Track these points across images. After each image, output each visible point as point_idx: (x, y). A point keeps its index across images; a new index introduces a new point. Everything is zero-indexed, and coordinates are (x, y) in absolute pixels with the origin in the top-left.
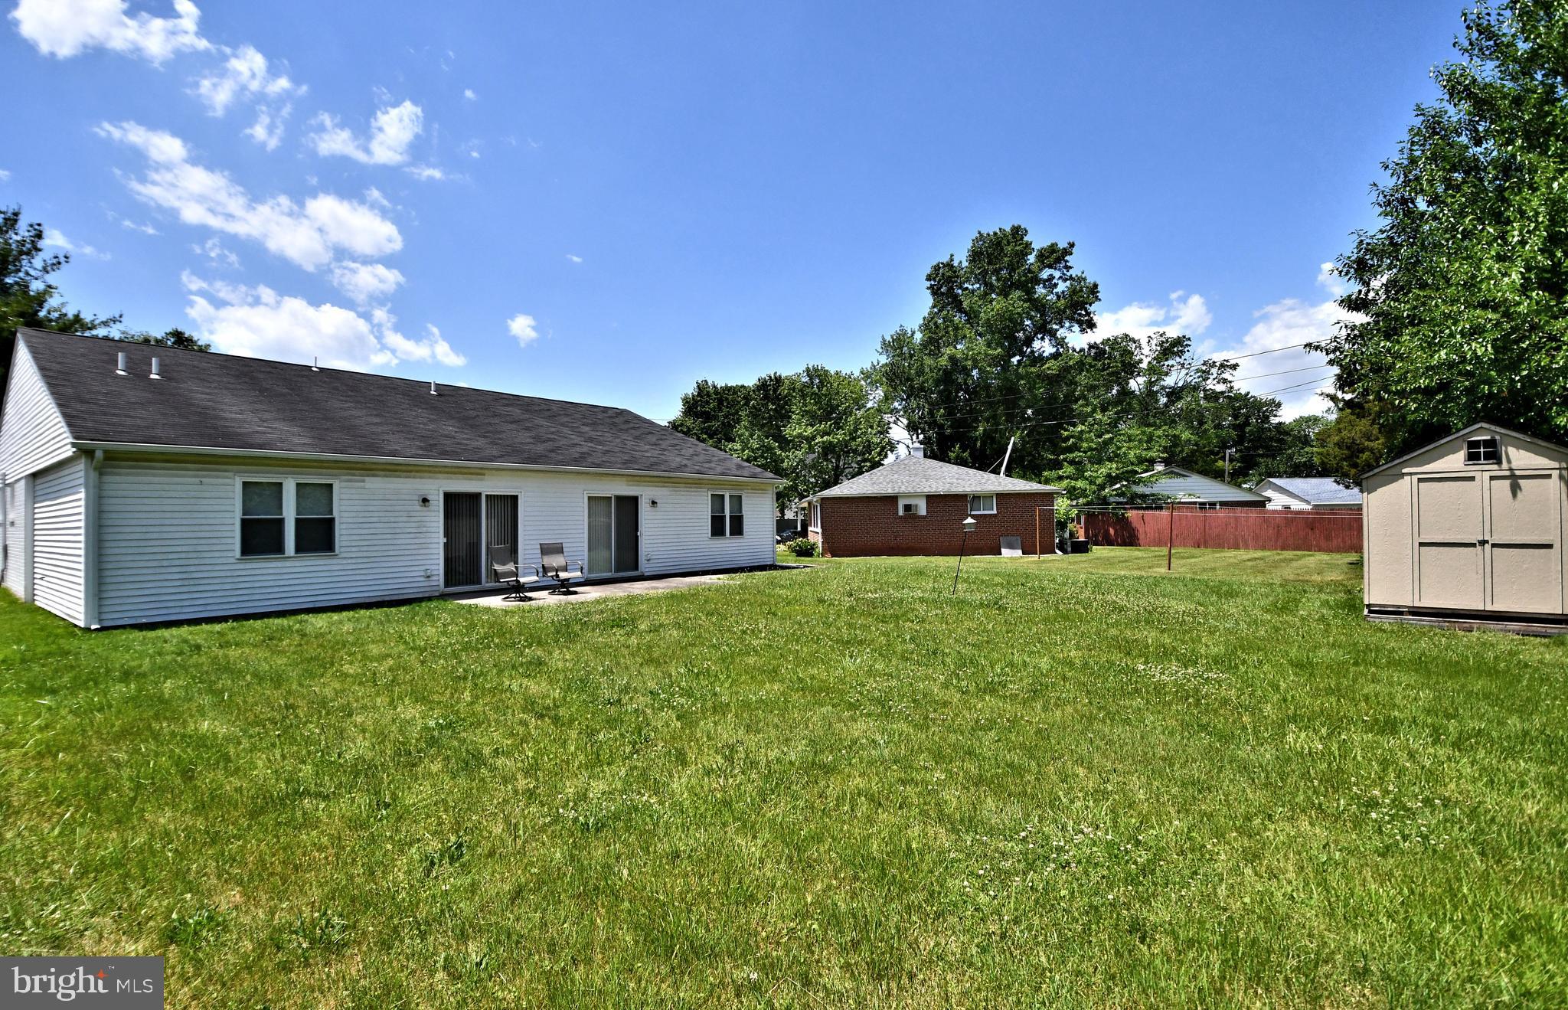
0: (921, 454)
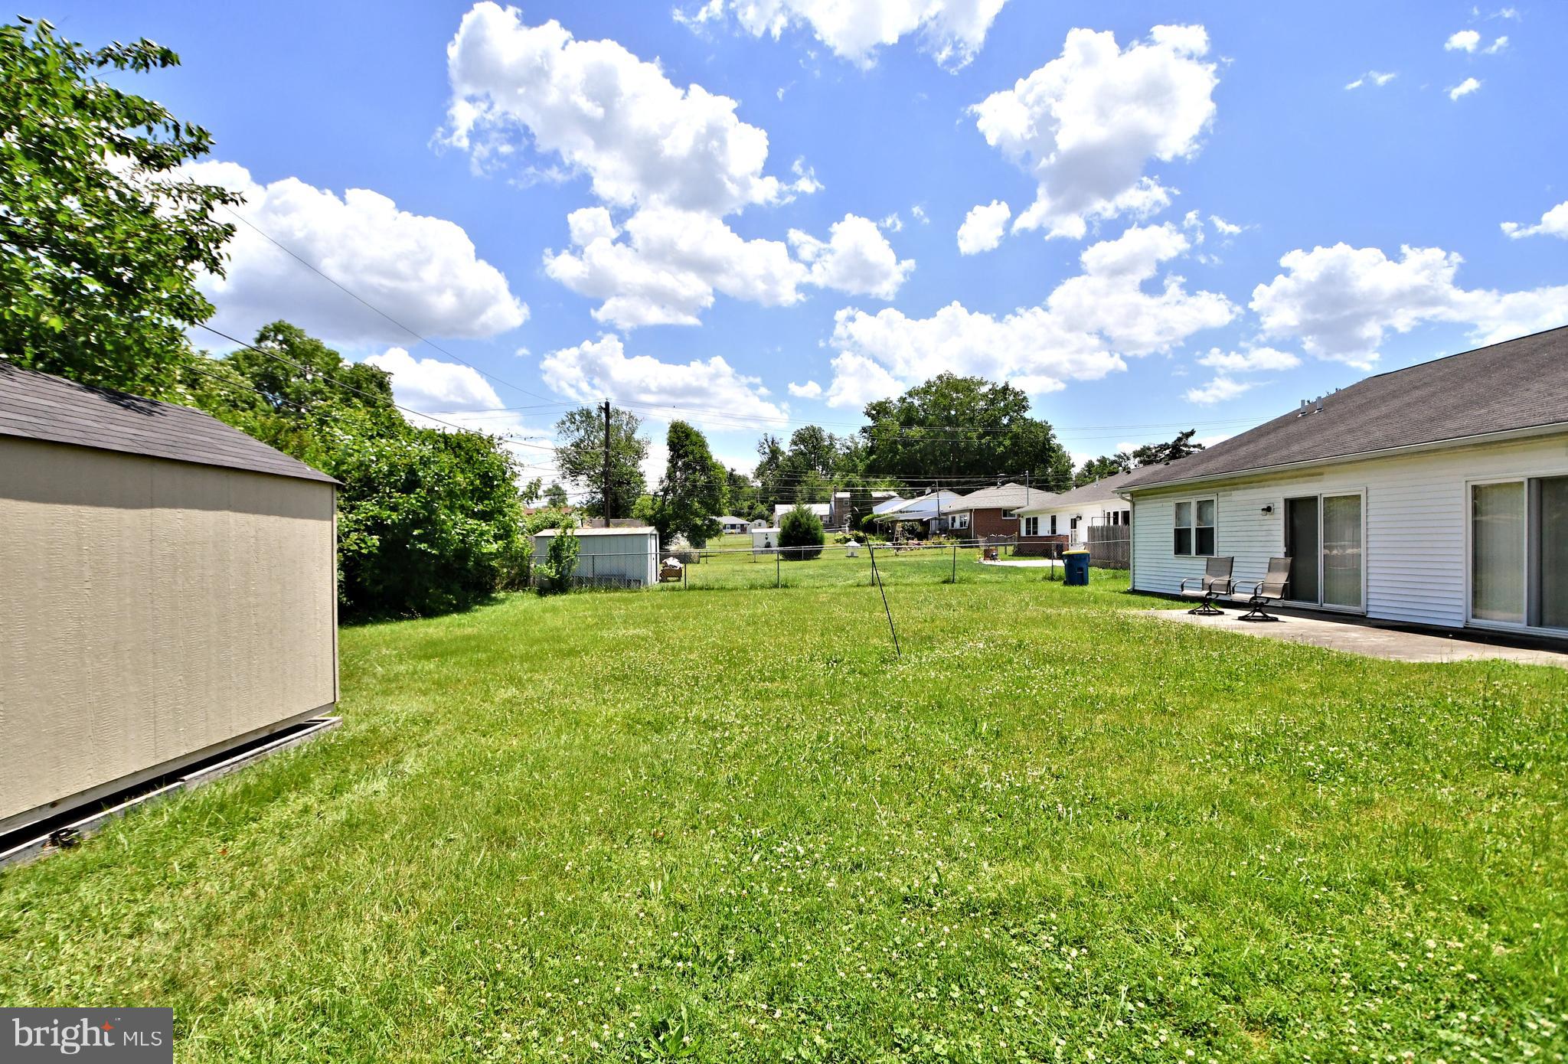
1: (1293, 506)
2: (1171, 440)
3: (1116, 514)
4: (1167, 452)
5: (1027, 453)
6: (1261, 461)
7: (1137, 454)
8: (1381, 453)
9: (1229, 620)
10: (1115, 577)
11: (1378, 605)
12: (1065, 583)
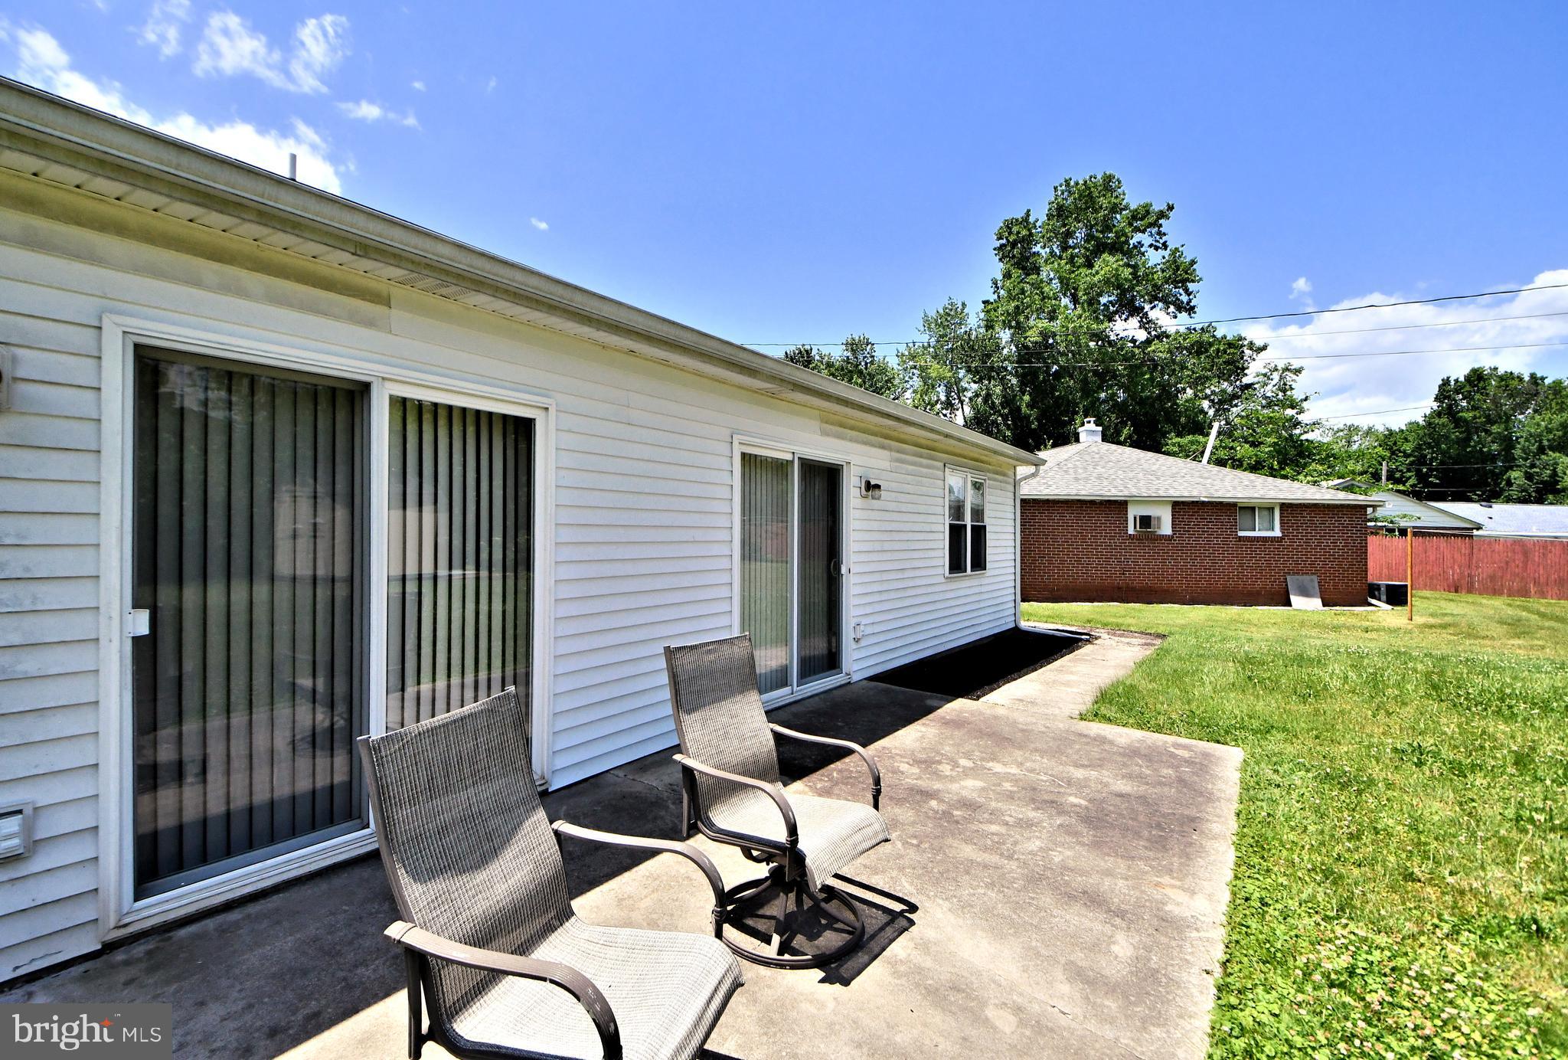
0: (1099, 438)
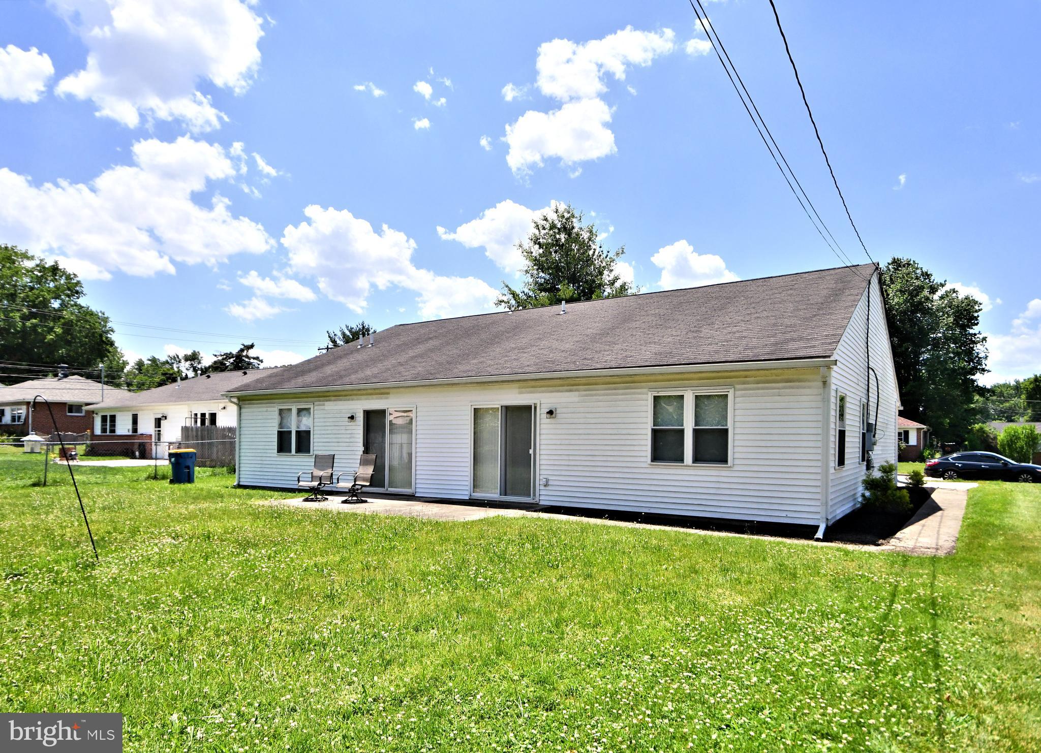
1: (369, 415)
2: (235, 351)
3: (203, 415)
4: (232, 360)
5: (83, 345)
6: (347, 380)
7: (187, 358)
8: (427, 382)
9: (334, 504)
10: (214, 475)
11: (422, 487)
12: (172, 482)
